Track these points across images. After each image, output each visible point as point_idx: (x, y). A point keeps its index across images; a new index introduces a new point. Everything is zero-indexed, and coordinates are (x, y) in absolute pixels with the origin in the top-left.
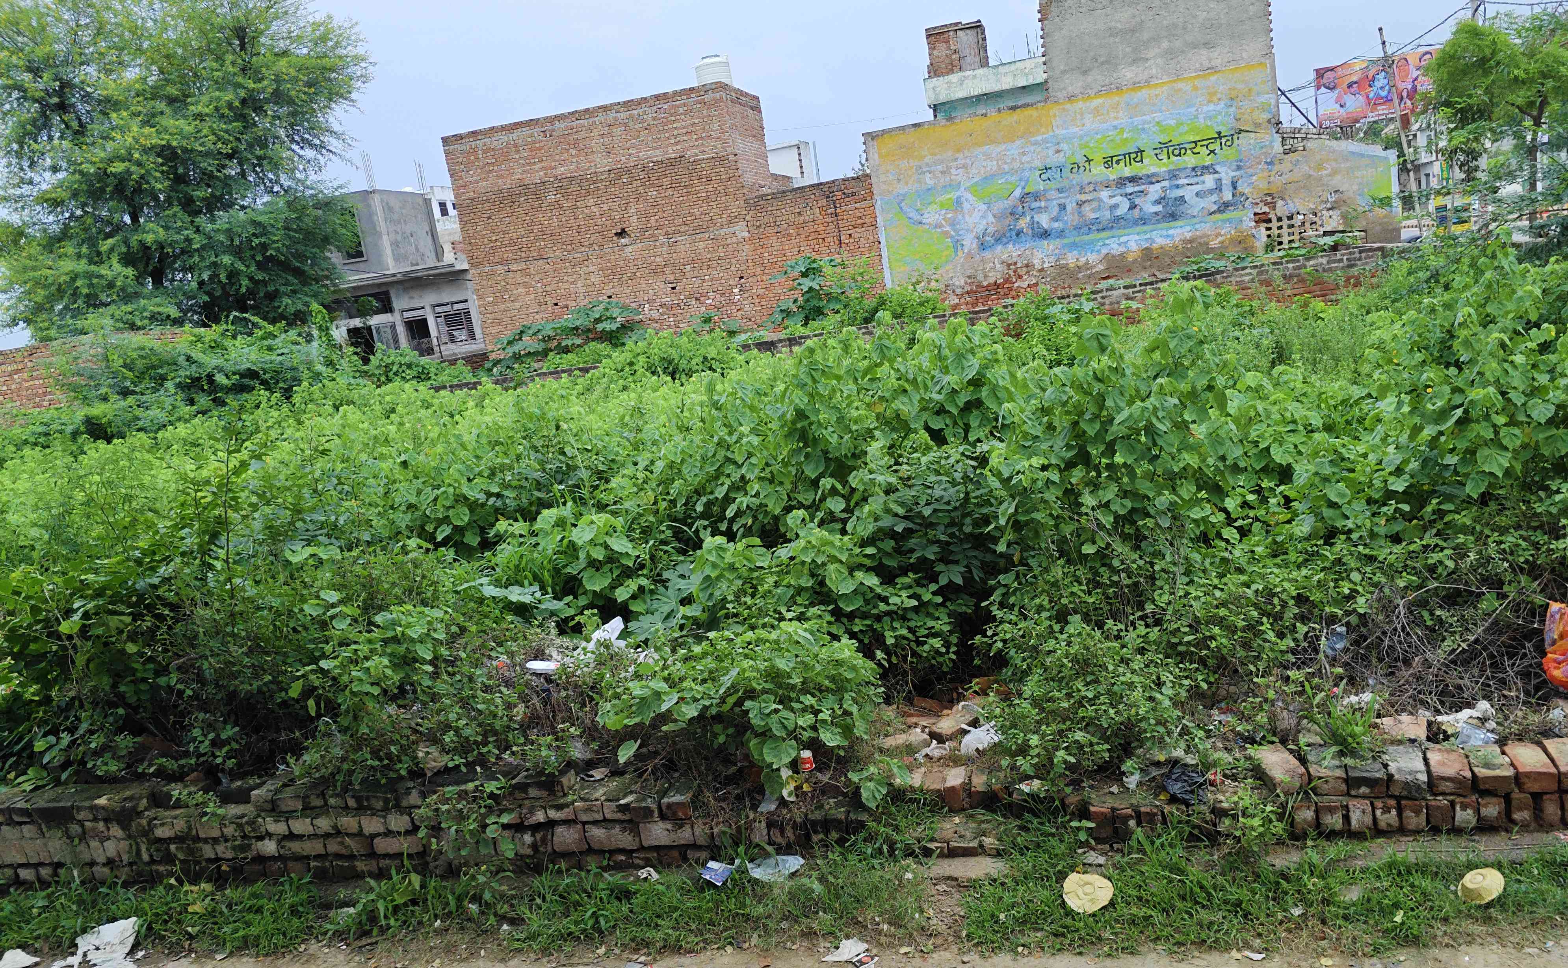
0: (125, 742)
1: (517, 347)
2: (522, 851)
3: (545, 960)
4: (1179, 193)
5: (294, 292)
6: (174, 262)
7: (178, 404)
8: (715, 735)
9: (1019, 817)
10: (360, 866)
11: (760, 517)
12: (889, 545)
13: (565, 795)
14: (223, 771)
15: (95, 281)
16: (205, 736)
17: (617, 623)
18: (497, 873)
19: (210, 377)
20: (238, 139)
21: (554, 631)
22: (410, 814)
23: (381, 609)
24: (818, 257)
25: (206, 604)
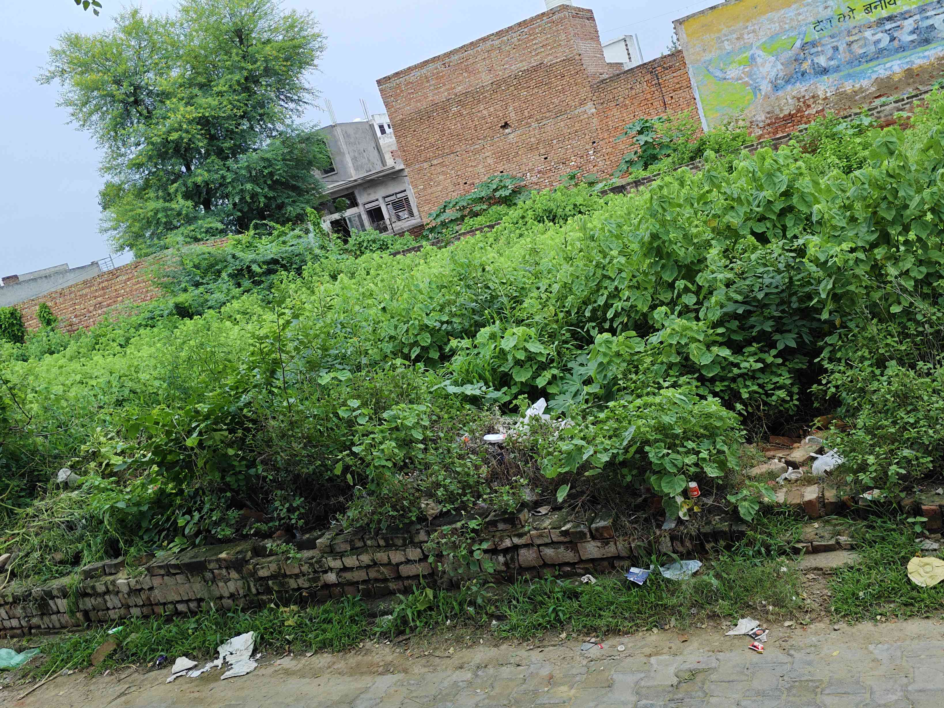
0: (233, 514)
1: (442, 218)
2: (498, 568)
3: (525, 644)
4: (930, 22)
5: (294, 202)
6: (216, 193)
7: (231, 287)
8: (623, 476)
9: (865, 519)
10: (392, 586)
11: (633, 315)
12: (734, 324)
13: (523, 526)
14: (296, 528)
15: (169, 213)
16: (283, 506)
17: (541, 403)
18: (484, 585)
19: (249, 267)
20: (246, 105)
21: (498, 413)
22: (421, 548)
23: (385, 409)
24: (649, 118)
25: (274, 418)
